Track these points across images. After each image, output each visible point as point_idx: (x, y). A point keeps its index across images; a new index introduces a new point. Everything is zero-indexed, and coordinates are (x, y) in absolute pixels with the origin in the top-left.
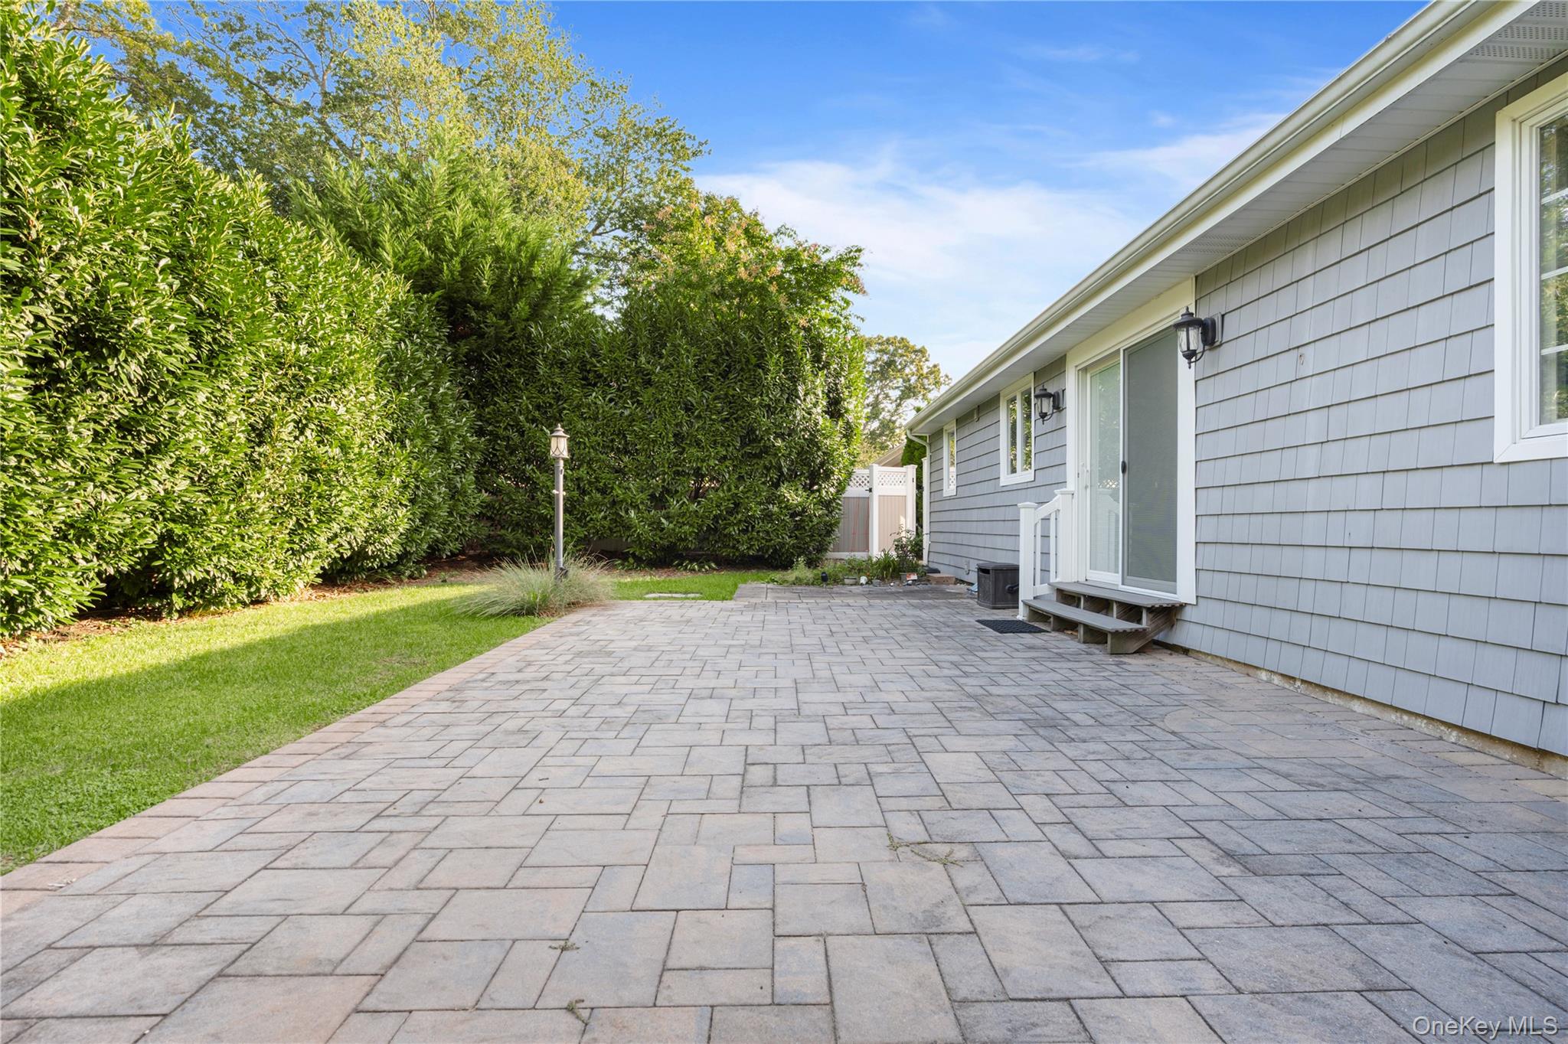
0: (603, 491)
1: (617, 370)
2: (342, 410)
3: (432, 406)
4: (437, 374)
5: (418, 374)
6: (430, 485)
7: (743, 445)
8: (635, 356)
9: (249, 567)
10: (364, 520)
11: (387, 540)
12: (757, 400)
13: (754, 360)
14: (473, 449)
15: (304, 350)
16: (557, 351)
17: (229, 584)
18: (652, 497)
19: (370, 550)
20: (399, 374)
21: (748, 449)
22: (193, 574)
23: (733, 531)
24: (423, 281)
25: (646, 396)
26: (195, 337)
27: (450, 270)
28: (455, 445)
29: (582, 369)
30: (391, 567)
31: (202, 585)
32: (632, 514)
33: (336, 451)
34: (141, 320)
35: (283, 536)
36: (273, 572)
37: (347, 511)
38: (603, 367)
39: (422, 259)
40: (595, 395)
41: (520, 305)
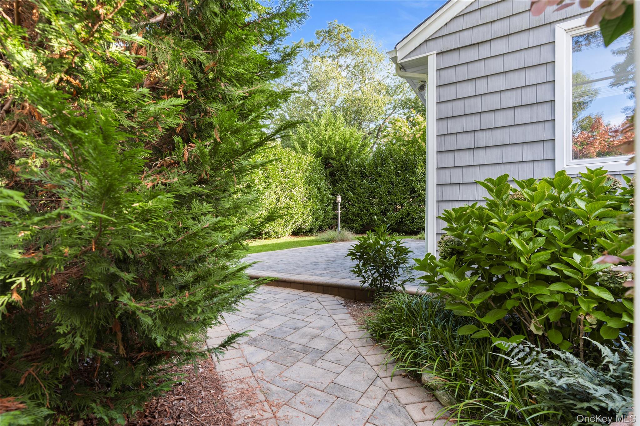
0: (368, 210)
1: (371, 173)
2: (295, 193)
3: (319, 188)
4: (321, 180)
5: (315, 181)
6: (317, 210)
7: (411, 194)
8: (377, 168)
9: (276, 229)
10: (301, 219)
11: (307, 225)
12: (414, 179)
13: (414, 166)
14: (331, 200)
15: (286, 180)
16: (354, 169)
17: (273, 233)
18: (382, 212)
19: (303, 227)
20: (310, 181)
21: (413, 195)
22: (266, 230)
23: (408, 222)
24: (318, 155)
25: (379, 180)
26: (265, 182)
27: (324, 150)
28: (325, 199)
29: (361, 174)
30: (309, 231)
31: (268, 233)
32: (375, 217)
33: (293, 203)
34: (257, 181)
35: (283, 223)
36: (281, 231)
37: (296, 217)
38: (366, 172)
39: (317, 149)
40: (365, 182)
41: (343, 157)
